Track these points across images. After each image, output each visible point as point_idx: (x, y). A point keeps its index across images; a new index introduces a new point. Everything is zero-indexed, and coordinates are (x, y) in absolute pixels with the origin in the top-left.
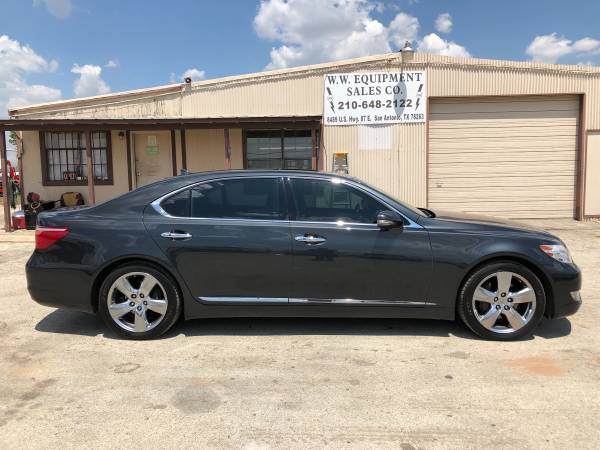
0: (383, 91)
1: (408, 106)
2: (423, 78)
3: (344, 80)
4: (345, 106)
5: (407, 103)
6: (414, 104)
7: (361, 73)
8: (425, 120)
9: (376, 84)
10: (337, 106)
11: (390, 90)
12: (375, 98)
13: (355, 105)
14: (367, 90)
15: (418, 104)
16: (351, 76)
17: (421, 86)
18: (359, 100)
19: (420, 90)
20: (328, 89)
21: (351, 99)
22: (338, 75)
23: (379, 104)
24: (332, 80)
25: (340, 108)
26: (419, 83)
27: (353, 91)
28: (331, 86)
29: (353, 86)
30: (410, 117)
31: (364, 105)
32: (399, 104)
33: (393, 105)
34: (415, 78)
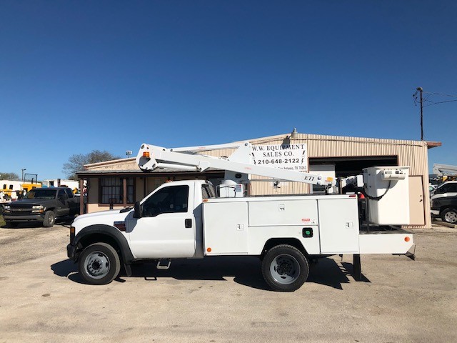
0: (283, 154)
2: (305, 147)
3: (261, 149)
4: (262, 162)
5: (296, 161)
6: (300, 161)
7: (270, 145)
8: (307, 170)
9: (279, 151)
10: (257, 162)
11: (286, 154)
12: (278, 158)
13: (267, 162)
14: (274, 154)
15: (302, 161)
16: (265, 146)
18: (270, 159)
19: (303, 154)
20: (252, 153)
21: (265, 159)
22: (257, 146)
23: (280, 161)
24: (254, 149)
25: (259, 163)
26: (303, 150)
27: (266, 154)
28: (254, 152)
29: (266, 152)
30: (298, 168)
31: (272, 162)
32: (292, 161)
33: (288, 161)
34: (300, 147)
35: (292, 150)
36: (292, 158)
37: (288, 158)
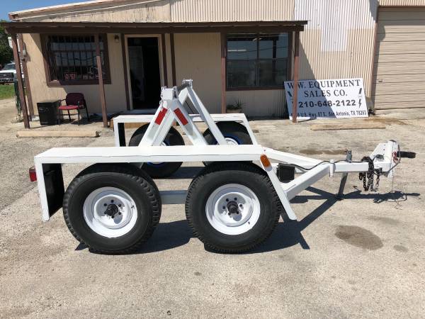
0: (332, 93)
1: (353, 105)
2: (361, 83)
3: (301, 85)
4: (304, 105)
5: (351, 103)
6: (357, 103)
7: (313, 80)
8: (367, 115)
9: (326, 88)
11: (337, 93)
12: (327, 99)
13: (312, 104)
14: (319, 93)
15: (360, 104)
16: (306, 83)
17: (361, 89)
18: (315, 100)
19: (360, 92)
20: (289, 92)
21: (309, 100)
23: (330, 104)
24: (291, 86)
25: (300, 106)
26: (359, 88)
27: (309, 93)
30: (356, 113)
31: (319, 104)
32: (346, 103)
33: (341, 104)
34: (355, 83)
35: (343, 88)
36: (345, 98)
37: (340, 98)
